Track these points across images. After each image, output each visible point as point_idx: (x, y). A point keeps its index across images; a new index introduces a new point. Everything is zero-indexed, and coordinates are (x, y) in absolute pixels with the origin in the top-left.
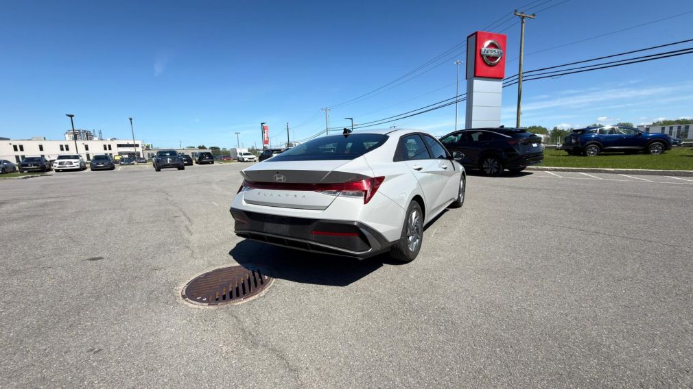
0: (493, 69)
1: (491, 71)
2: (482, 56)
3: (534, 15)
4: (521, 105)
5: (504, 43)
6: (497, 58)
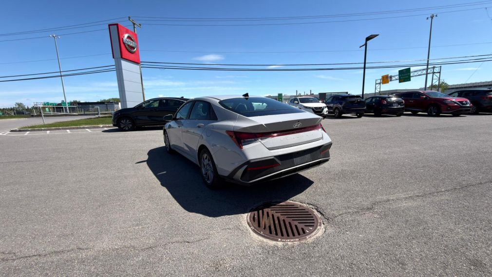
0: (132, 55)
1: (132, 57)
2: (124, 43)
3: (140, 25)
4: (143, 83)
5: (136, 38)
6: (134, 48)
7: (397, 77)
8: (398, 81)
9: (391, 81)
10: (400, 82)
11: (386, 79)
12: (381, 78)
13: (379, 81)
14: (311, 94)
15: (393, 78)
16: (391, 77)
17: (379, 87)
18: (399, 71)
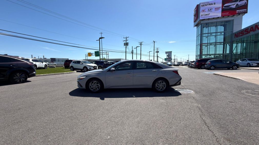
7: (94, 54)
8: (95, 56)
9: (92, 55)
10: (96, 56)
11: (90, 54)
12: (88, 54)
13: (86, 55)
14: (44, 58)
15: (93, 55)
16: (92, 54)
17: (87, 58)
18: (95, 52)
